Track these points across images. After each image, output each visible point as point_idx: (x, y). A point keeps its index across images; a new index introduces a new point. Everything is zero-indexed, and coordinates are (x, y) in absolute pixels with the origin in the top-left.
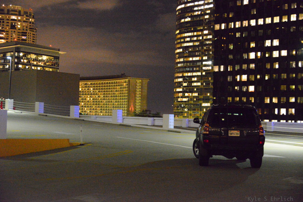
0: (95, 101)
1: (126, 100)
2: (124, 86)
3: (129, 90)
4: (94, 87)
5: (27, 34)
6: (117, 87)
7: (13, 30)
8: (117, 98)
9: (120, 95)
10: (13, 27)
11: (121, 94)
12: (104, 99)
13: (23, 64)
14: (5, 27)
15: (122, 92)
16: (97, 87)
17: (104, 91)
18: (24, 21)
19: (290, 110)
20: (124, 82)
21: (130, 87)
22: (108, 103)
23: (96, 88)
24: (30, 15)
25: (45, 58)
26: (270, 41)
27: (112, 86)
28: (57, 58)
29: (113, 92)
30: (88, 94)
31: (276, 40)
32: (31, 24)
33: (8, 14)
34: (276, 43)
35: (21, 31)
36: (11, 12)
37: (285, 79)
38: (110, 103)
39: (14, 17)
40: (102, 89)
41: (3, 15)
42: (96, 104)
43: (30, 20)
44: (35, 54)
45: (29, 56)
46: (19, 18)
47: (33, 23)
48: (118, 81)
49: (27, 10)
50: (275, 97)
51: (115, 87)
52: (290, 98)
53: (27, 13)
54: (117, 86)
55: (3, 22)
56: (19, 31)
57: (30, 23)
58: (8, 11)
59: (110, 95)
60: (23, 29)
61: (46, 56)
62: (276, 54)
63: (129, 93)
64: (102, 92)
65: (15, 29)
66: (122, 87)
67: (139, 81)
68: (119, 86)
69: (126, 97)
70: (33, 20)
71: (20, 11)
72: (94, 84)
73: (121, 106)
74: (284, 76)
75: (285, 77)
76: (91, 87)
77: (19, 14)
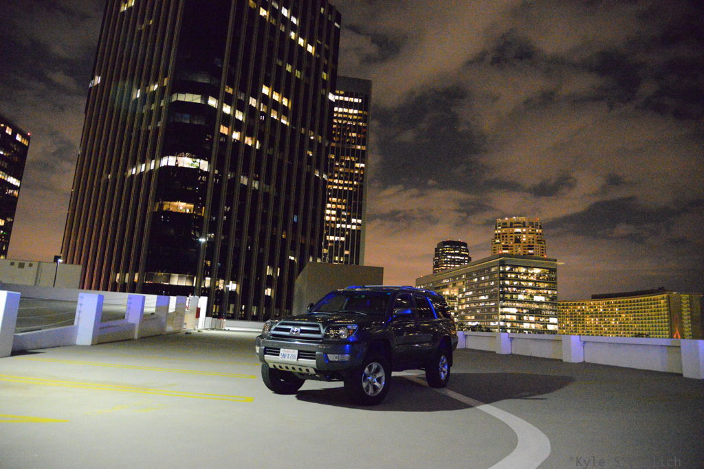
0: (623, 325)
1: (667, 324)
2: (662, 305)
3: (670, 310)
4: (620, 306)
5: (534, 247)
6: (653, 306)
7: (518, 244)
8: (654, 321)
9: (657, 317)
10: (518, 241)
11: (658, 315)
12: (635, 323)
13: (510, 279)
14: (509, 241)
15: (660, 313)
16: (623, 306)
17: (635, 312)
18: (530, 233)
20: (661, 299)
21: (671, 306)
22: (641, 328)
23: (622, 308)
24: (537, 225)
25: (537, 271)
27: (644, 304)
28: (553, 270)
29: (647, 313)
30: (613, 316)
32: (539, 236)
33: (511, 227)
35: (527, 245)
36: (514, 225)
38: (644, 328)
39: (518, 230)
40: (631, 309)
41: (507, 229)
42: (625, 330)
43: (537, 231)
44: (525, 267)
45: (517, 270)
46: (524, 230)
47: (541, 234)
48: (652, 297)
49: (531, 220)
51: (649, 306)
53: (533, 223)
54: (651, 304)
55: (506, 236)
56: (525, 245)
57: (537, 234)
58: (511, 224)
59: (643, 317)
60: (530, 242)
61: (538, 269)
63: (670, 313)
64: (631, 312)
65: (520, 242)
66: (659, 305)
67: (685, 297)
68: (654, 304)
69: (666, 320)
70: (540, 231)
71: (524, 223)
72: (619, 302)
73: (661, 332)
76: (615, 306)
77: (524, 226)
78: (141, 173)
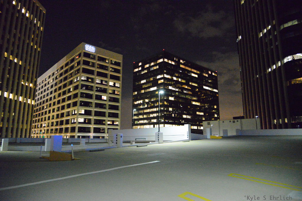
78: (274, 70)
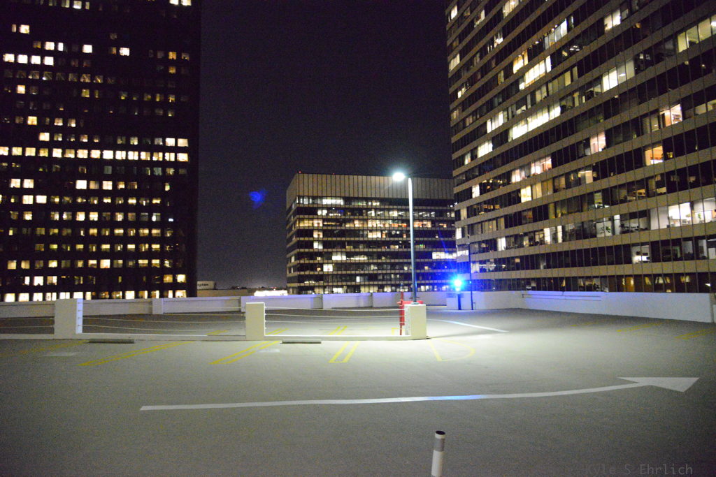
19: (49, 278)
26: (19, 180)
31: (29, 180)
34: (29, 184)
37: (42, 235)
50: (25, 260)
52: (50, 261)
62: (28, 200)
74: (41, 231)
75: (43, 233)
